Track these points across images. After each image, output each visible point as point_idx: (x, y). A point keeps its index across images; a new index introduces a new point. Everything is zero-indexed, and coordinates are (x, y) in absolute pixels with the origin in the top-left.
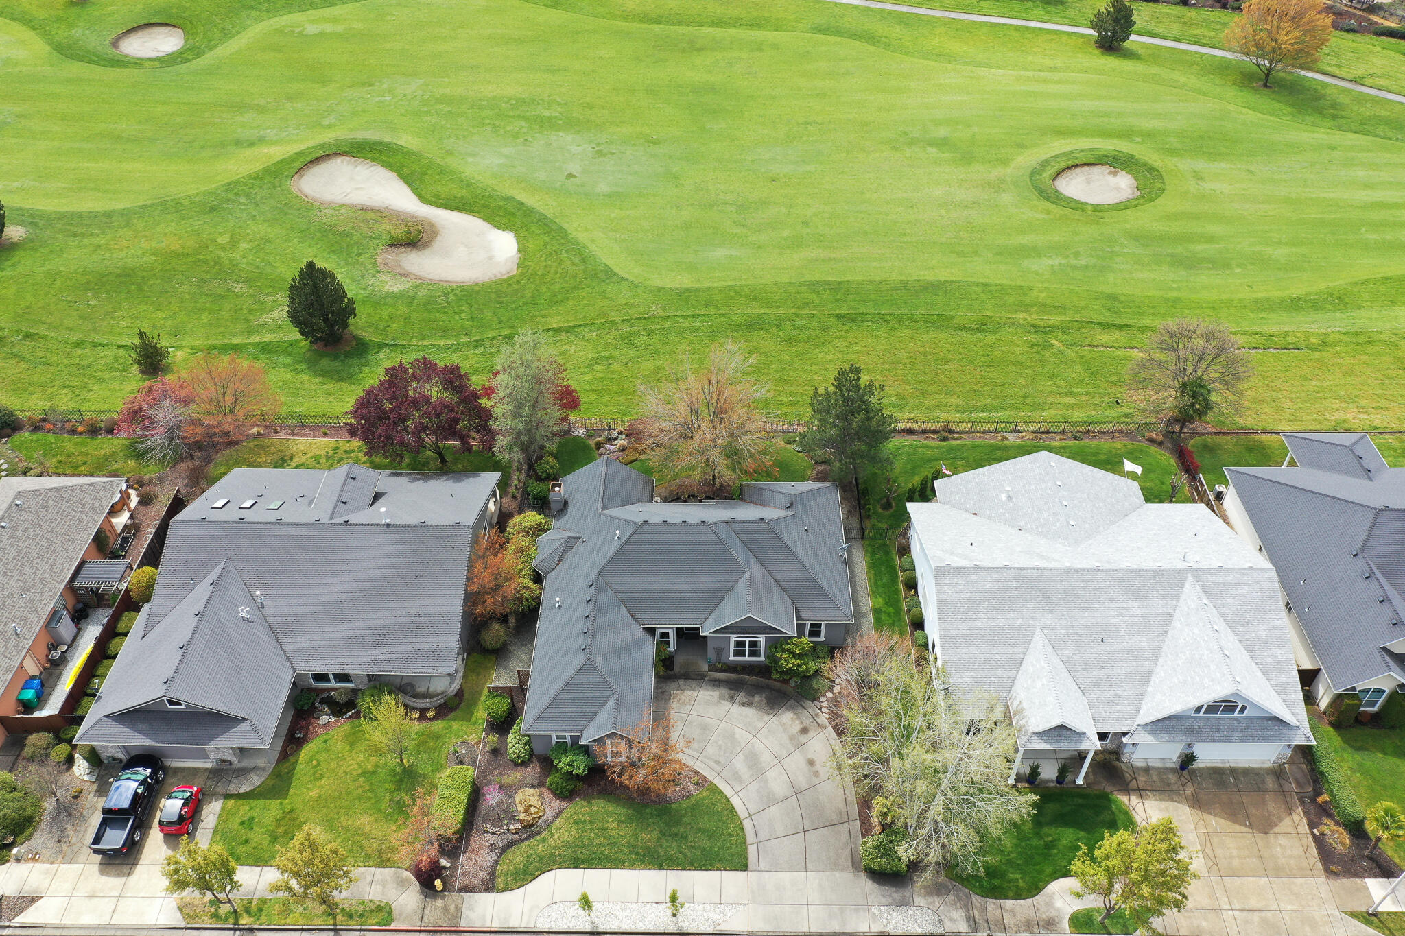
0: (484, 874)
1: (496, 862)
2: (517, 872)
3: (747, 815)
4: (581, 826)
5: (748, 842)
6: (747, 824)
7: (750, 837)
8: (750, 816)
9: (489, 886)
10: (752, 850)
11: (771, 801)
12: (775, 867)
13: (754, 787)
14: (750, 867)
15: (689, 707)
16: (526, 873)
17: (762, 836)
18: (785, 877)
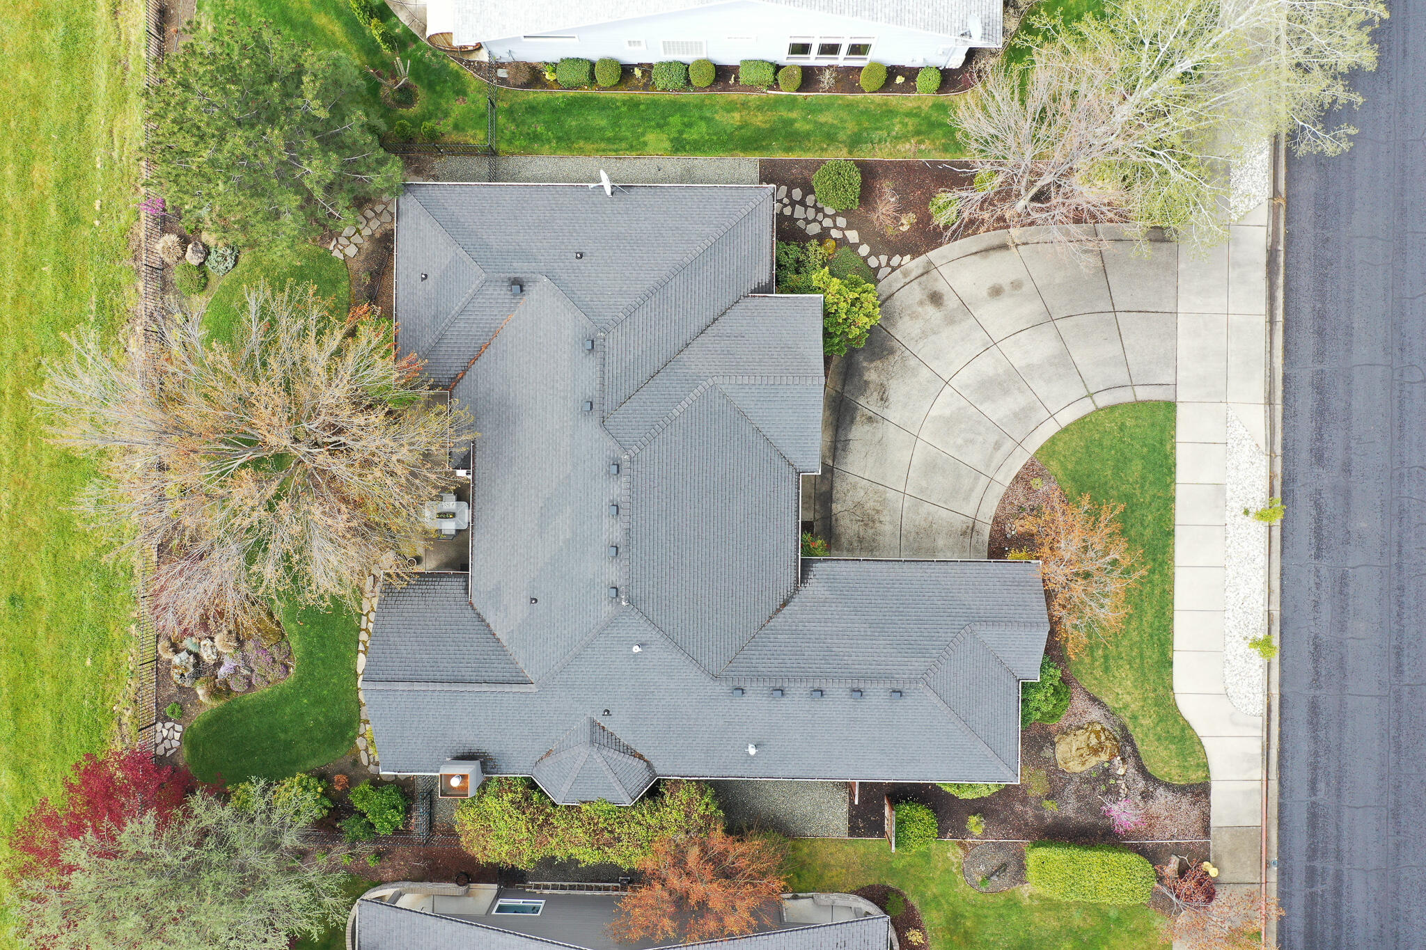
0: (1185, 802)
1: (1168, 786)
2: (1183, 755)
3: (1088, 400)
4: (1111, 662)
5: (1132, 399)
6: (1103, 400)
7: (1125, 396)
8: (1090, 395)
9: (1200, 791)
10: (1143, 394)
11: (1064, 361)
12: (1172, 361)
13: (1041, 388)
14: (1171, 398)
15: (890, 495)
16: (1182, 739)
17: (1122, 377)
18: (1185, 345)
